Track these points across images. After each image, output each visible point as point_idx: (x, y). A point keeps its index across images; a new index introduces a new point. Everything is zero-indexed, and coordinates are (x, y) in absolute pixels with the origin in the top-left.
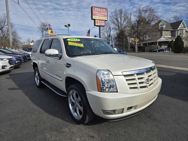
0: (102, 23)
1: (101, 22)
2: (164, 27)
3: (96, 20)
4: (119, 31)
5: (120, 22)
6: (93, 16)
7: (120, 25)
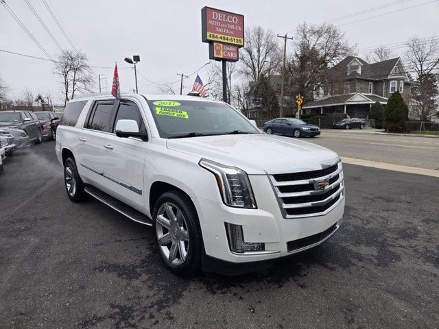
0: (230, 51)
1: (227, 48)
2: (359, 71)
3: (215, 44)
4: (255, 78)
5: (257, 57)
6: (208, 34)
7: (256, 65)
